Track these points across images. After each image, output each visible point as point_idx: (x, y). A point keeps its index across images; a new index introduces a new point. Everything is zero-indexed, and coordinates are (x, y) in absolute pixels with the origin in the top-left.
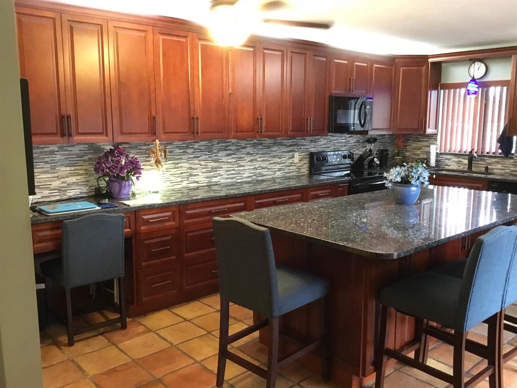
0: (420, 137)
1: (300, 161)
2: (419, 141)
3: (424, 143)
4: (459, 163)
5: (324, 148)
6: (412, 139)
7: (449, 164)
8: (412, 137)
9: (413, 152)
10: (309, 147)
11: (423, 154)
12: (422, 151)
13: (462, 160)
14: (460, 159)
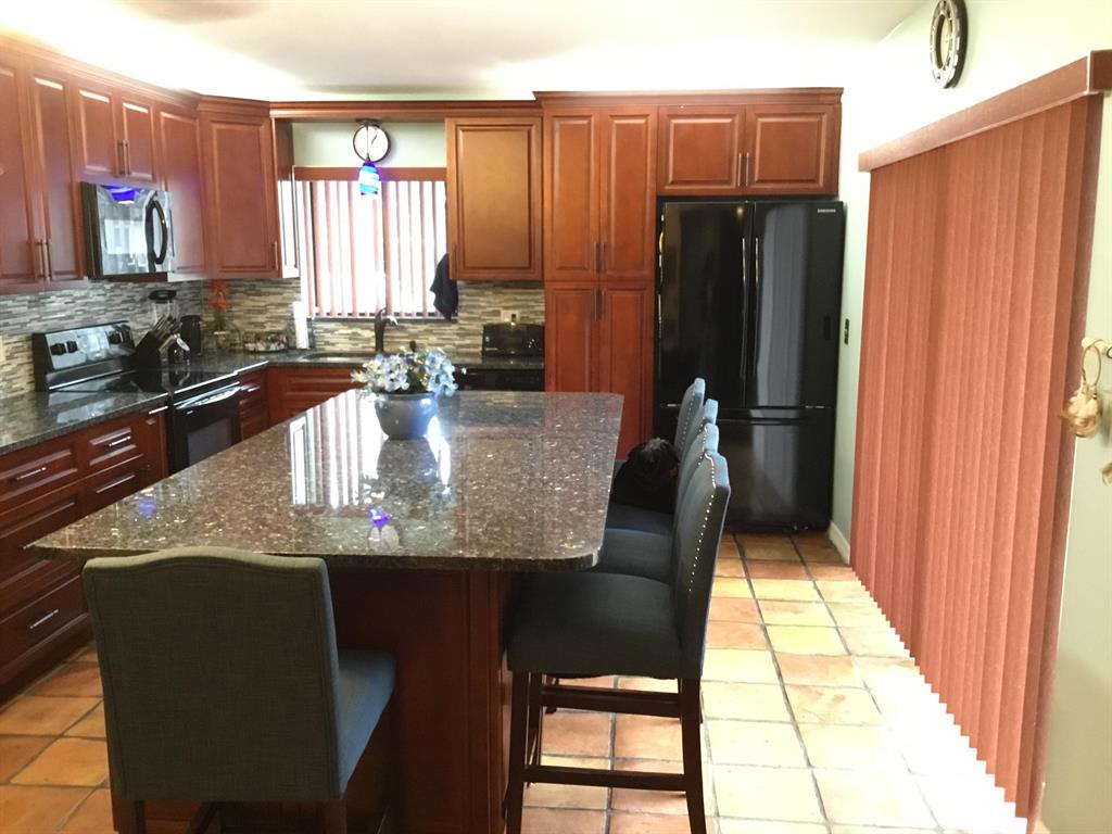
0: (261, 284)
1: (8, 358)
2: (259, 294)
3: (272, 299)
4: (354, 337)
5: (61, 319)
6: (243, 289)
7: (332, 341)
8: (240, 286)
9: (250, 318)
10: (27, 319)
11: (272, 322)
12: (269, 315)
13: (360, 331)
14: (354, 330)
